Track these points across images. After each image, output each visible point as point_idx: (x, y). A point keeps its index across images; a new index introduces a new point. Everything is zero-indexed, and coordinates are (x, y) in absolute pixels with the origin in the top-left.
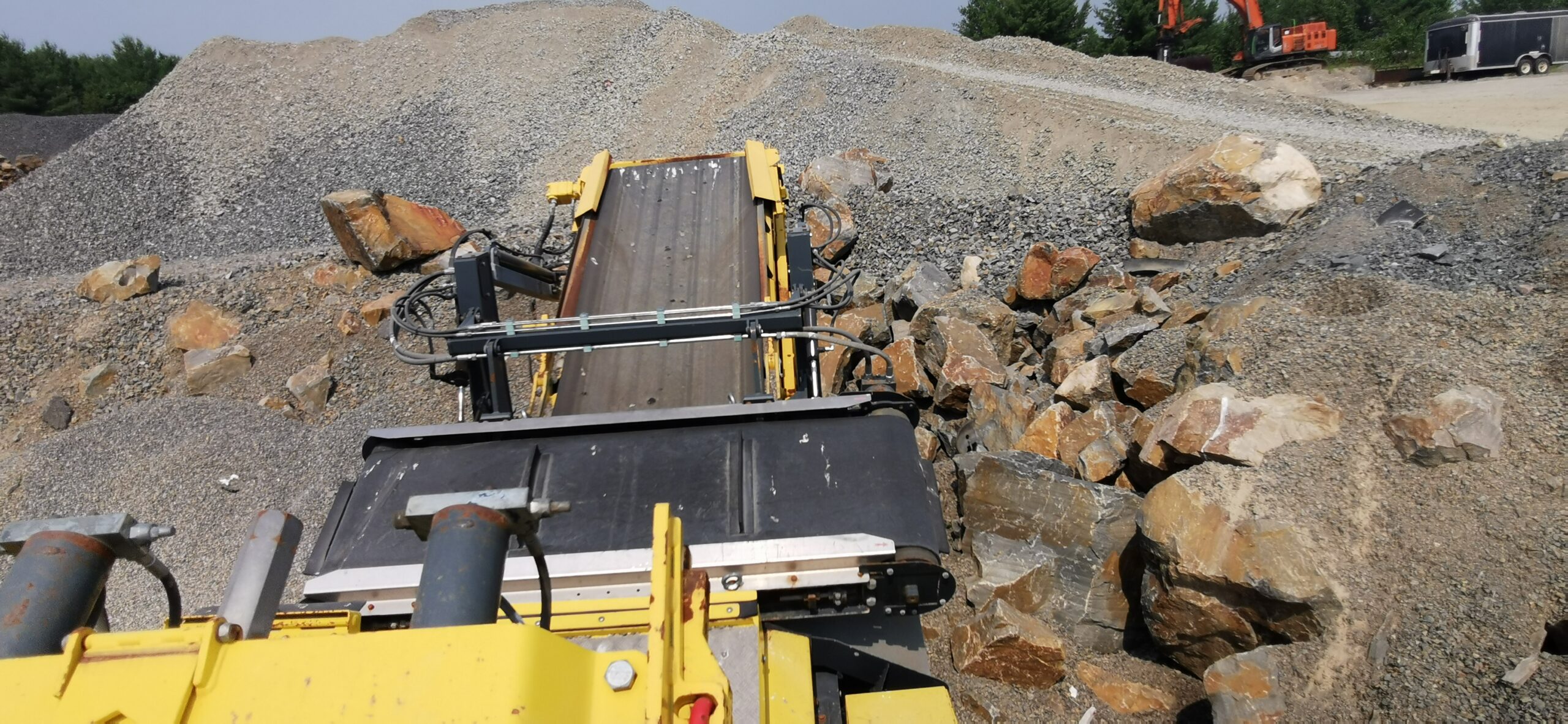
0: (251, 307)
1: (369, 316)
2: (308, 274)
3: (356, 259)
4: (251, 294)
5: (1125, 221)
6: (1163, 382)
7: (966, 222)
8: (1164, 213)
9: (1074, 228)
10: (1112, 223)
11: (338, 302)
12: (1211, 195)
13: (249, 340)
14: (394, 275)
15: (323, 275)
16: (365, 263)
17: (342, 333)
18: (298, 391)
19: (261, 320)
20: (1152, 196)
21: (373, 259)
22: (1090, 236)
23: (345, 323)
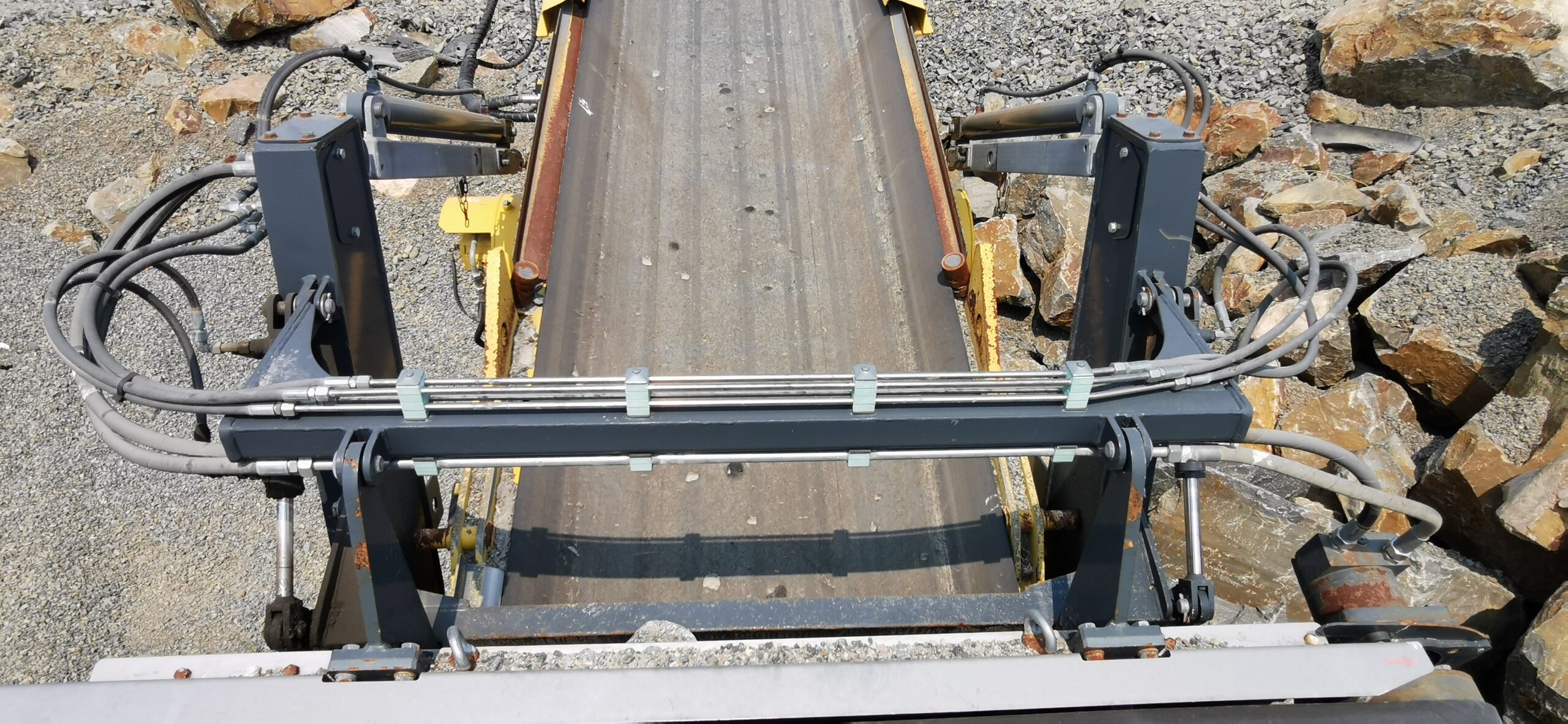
0: (28, 79)
1: (212, 107)
2: (119, 35)
3: (192, 18)
4: (27, 58)
5: (1302, 62)
6: (1460, 353)
7: (1062, 41)
8: (1383, 59)
9: (1225, 66)
10: (1282, 64)
11: (166, 83)
12: (1475, 39)
13: (25, 132)
14: (250, 48)
15: (141, 39)
16: (206, 27)
17: (172, 130)
18: (105, 216)
19: (45, 100)
20: (1363, 31)
21: (214, 22)
22: (1248, 81)
23: (176, 115)
